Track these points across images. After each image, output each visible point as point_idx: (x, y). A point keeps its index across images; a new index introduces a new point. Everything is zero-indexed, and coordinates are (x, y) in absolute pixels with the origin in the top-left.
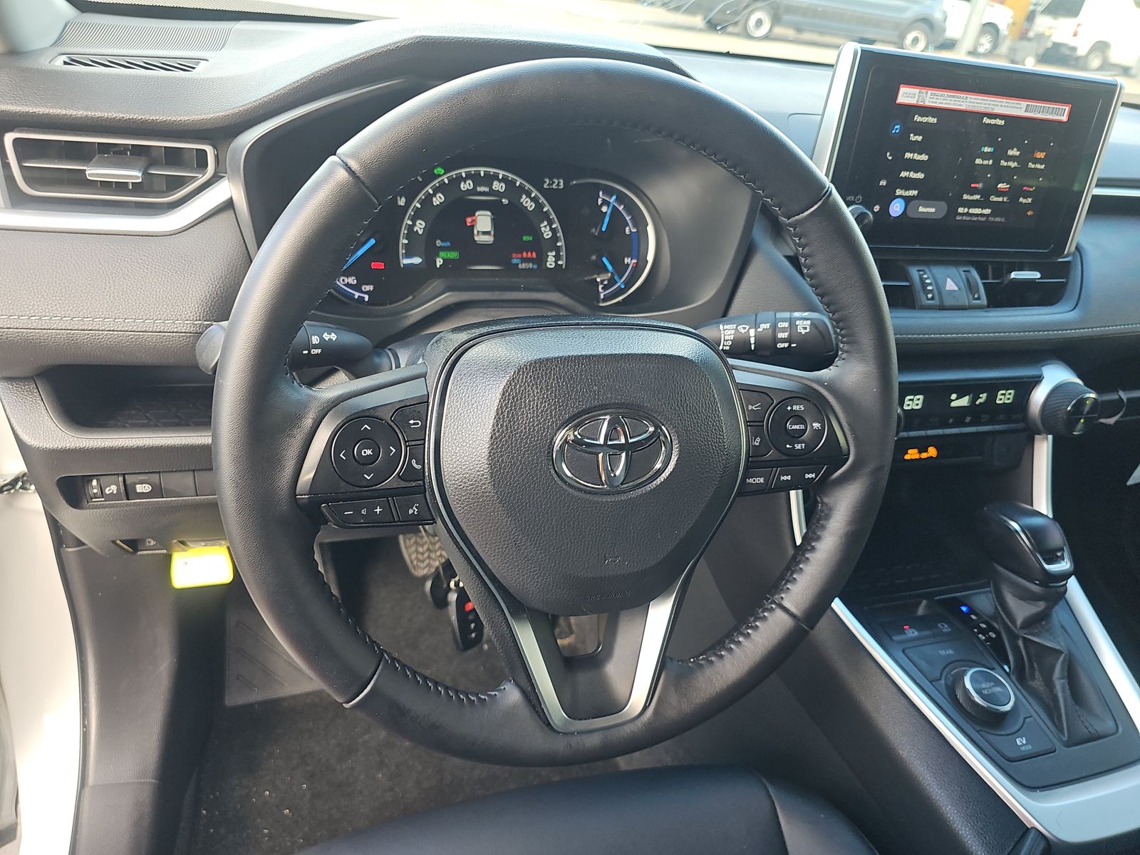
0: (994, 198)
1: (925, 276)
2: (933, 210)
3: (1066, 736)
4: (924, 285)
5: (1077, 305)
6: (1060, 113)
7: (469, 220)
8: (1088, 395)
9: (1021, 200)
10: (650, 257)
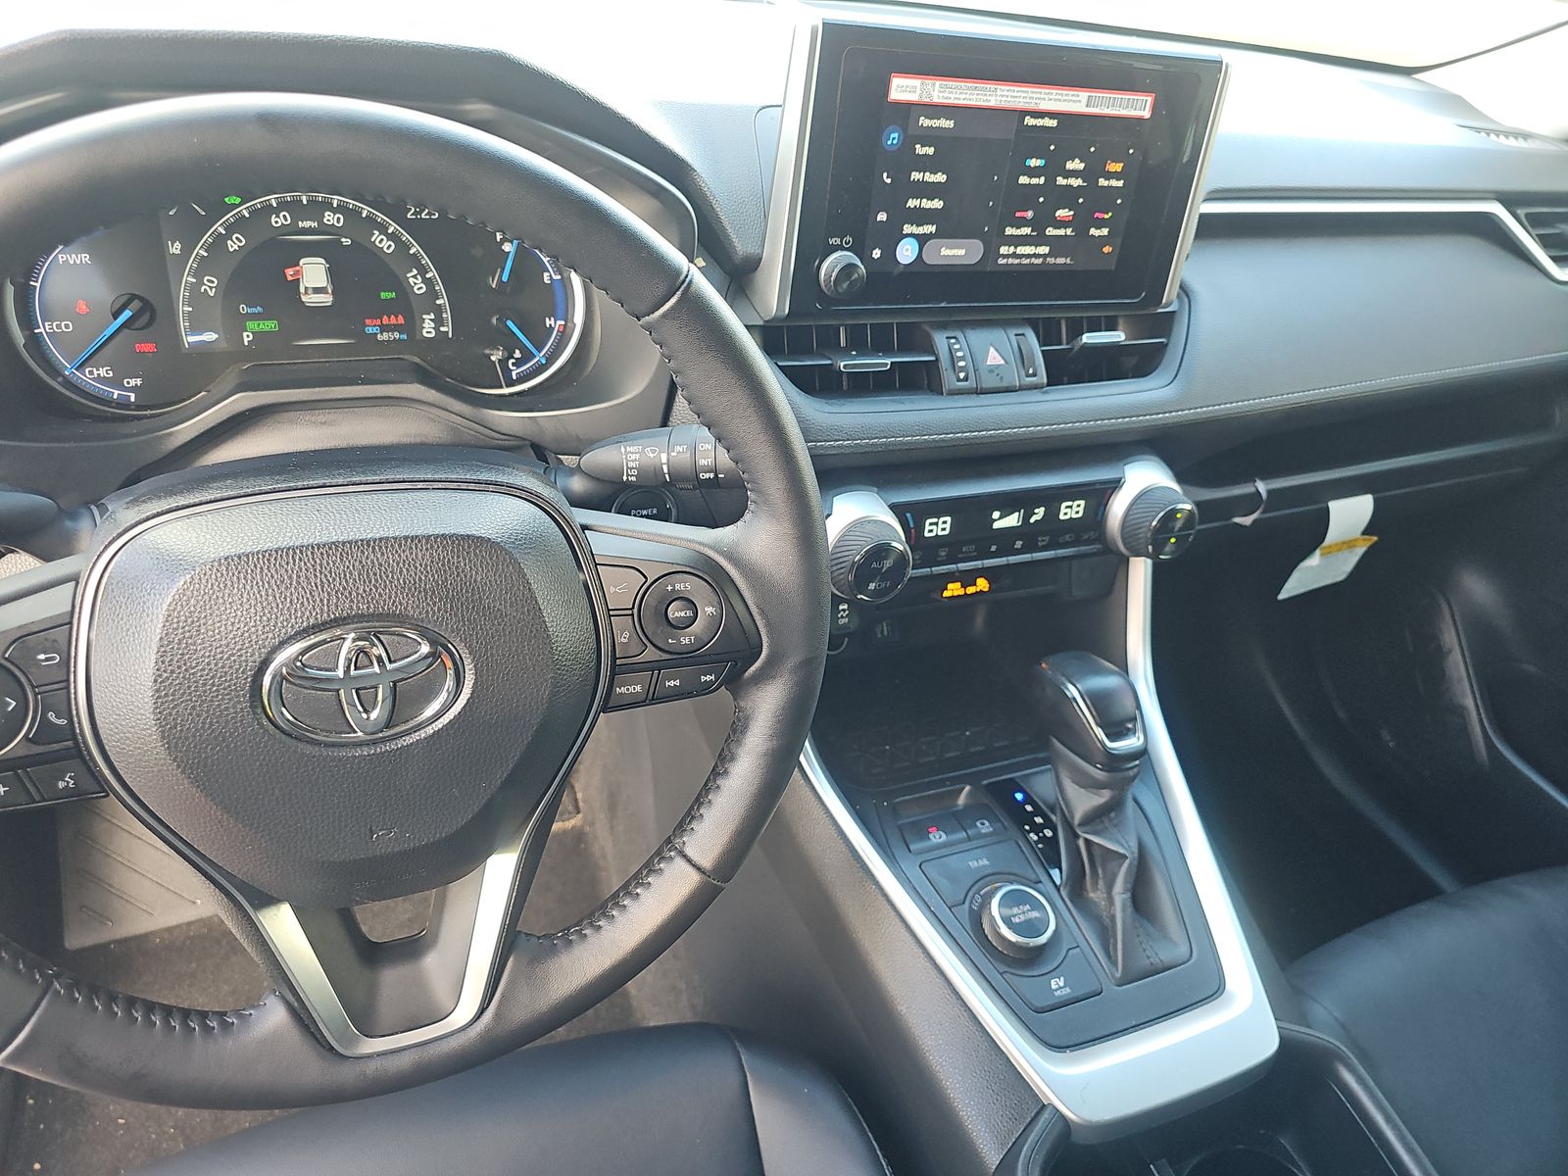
0: (1050, 231)
1: (957, 346)
2: (962, 252)
3: (1120, 972)
4: (953, 360)
5: (1176, 376)
6: (1138, 106)
7: (290, 272)
8: (1180, 506)
9: (1093, 231)
10: (579, 317)
